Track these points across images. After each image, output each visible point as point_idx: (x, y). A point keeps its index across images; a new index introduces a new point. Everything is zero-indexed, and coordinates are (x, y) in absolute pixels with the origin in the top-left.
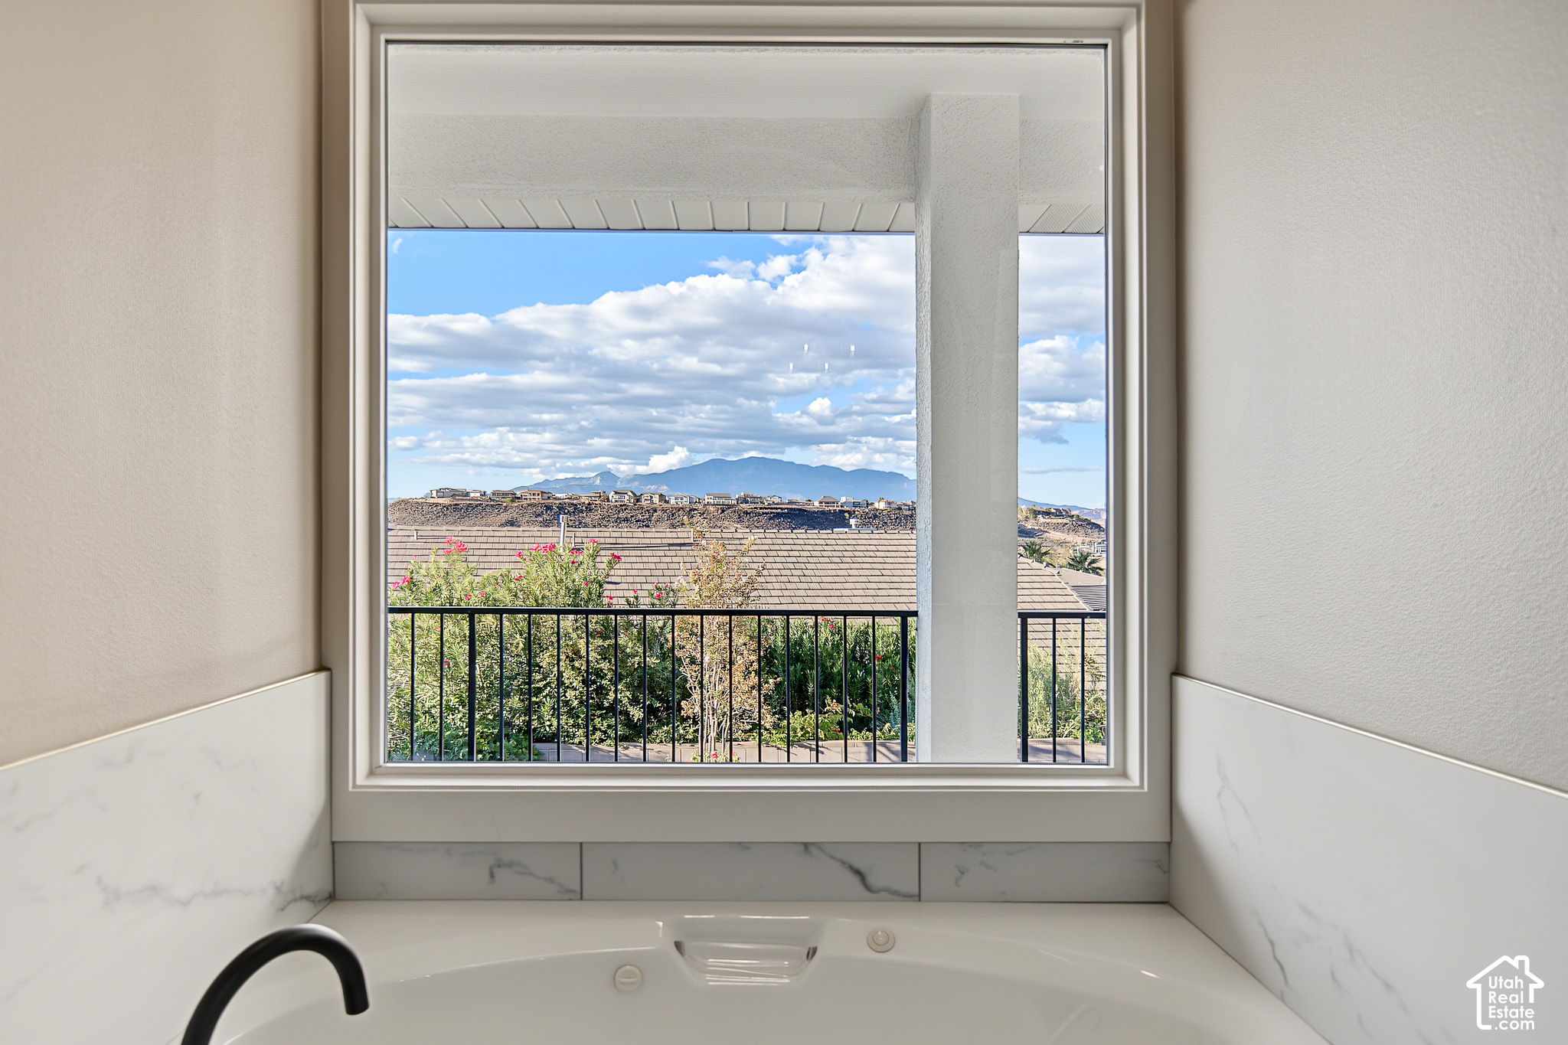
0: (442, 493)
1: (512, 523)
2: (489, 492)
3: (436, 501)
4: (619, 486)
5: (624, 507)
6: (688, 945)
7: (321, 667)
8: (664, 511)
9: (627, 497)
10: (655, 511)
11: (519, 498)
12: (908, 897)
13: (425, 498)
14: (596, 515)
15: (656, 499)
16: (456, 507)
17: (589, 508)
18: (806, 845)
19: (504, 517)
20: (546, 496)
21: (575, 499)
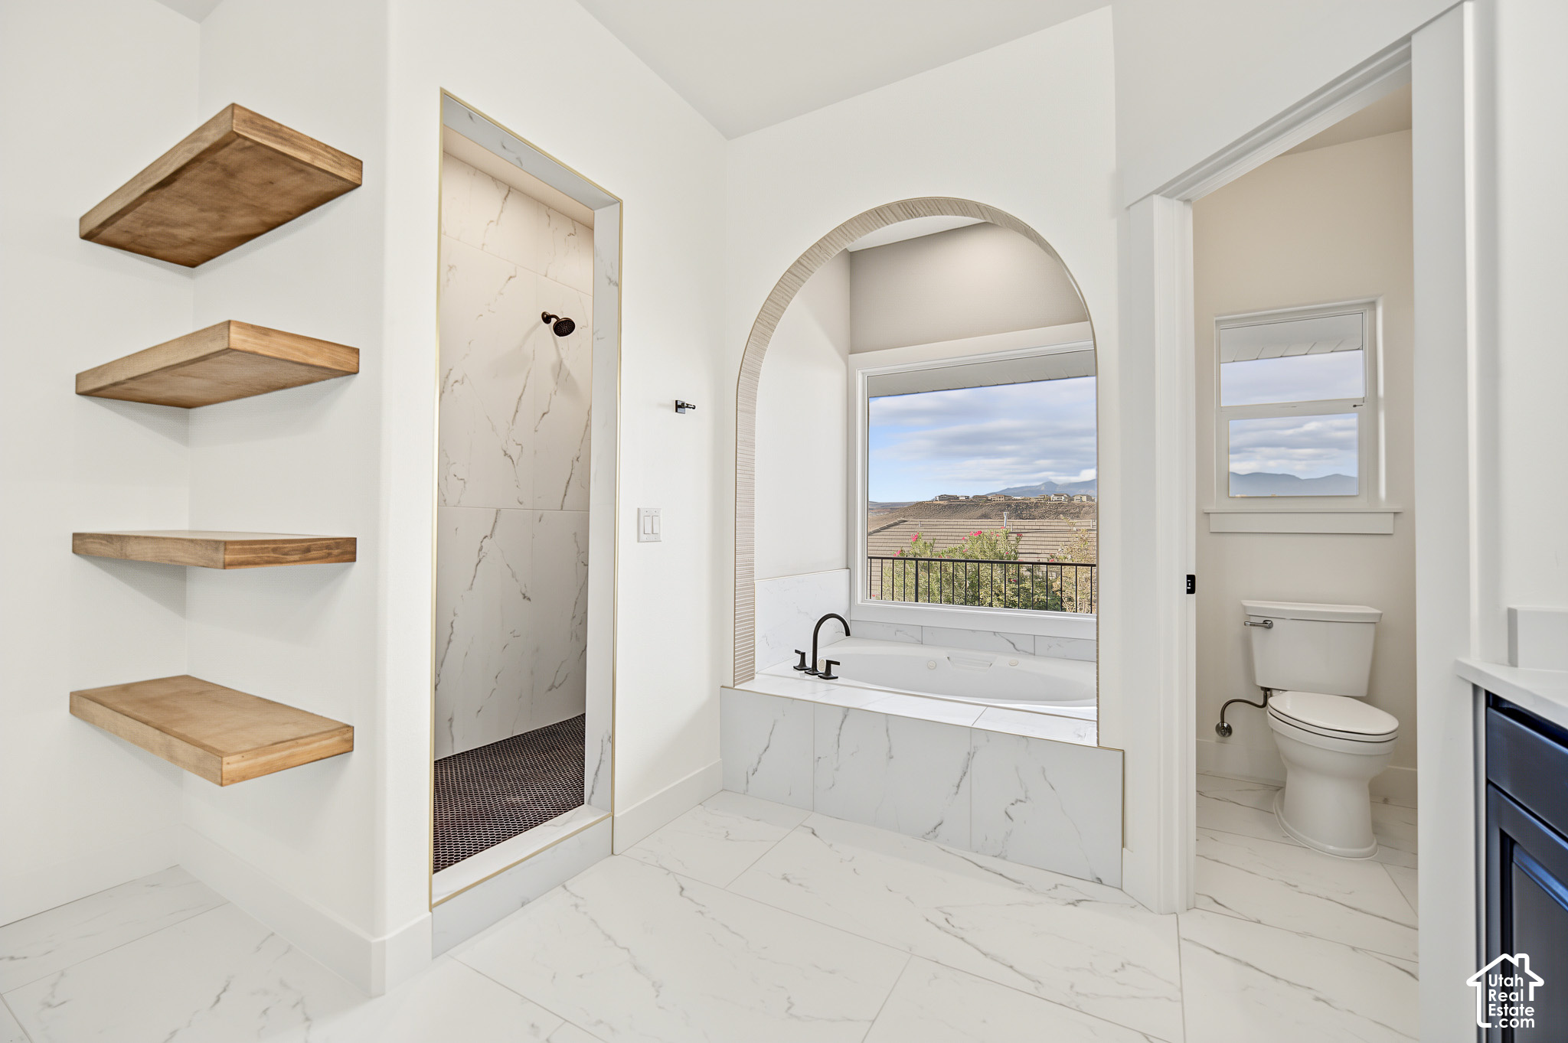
0: (942, 498)
1: (985, 516)
2: (971, 497)
3: (938, 502)
4: (1058, 490)
5: (1060, 504)
6: (951, 658)
7: (847, 568)
8: (1090, 507)
9: (1063, 498)
10: (1084, 507)
11: (990, 500)
12: (1031, 654)
13: (932, 501)
14: (1042, 510)
15: (1084, 499)
16: (950, 506)
17: (1036, 505)
18: (994, 632)
19: (980, 512)
20: (1007, 498)
21: (1027, 500)
